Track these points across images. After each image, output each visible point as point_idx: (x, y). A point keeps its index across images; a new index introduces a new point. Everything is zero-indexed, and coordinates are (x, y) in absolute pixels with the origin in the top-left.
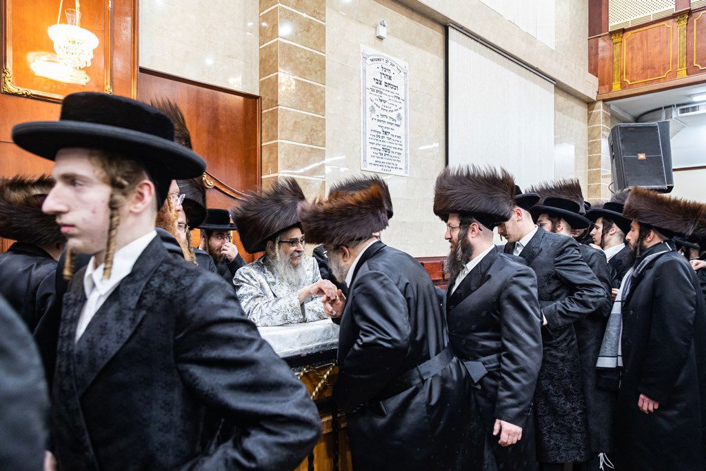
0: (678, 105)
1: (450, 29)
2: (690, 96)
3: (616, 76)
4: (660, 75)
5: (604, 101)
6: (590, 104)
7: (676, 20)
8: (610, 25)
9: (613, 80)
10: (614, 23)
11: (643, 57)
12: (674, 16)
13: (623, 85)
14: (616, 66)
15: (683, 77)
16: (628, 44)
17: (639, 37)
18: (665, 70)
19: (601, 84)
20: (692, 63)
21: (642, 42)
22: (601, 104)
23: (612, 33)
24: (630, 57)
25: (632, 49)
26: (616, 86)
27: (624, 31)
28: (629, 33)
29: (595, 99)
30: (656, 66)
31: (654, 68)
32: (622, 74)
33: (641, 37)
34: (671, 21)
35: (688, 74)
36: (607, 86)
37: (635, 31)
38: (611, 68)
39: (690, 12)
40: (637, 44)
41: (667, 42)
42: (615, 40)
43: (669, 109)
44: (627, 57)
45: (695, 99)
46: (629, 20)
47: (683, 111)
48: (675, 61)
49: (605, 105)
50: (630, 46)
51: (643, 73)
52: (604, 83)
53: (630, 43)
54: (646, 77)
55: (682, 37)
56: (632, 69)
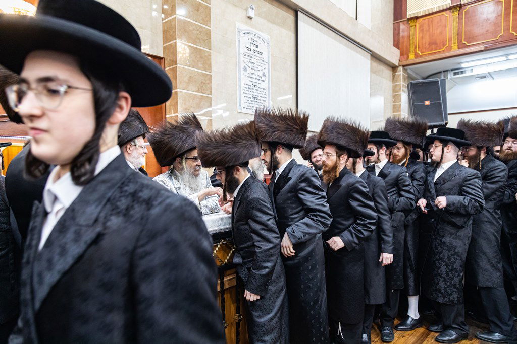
0: (452, 70)
1: (299, 13)
2: (459, 64)
3: (412, 49)
4: (441, 49)
5: (404, 66)
6: (394, 68)
7: (452, 11)
8: (408, 13)
9: (409, 52)
10: (410, 13)
11: (430, 36)
12: (450, 8)
13: (416, 56)
14: (411, 42)
15: (455, 51)
16: (420, 27)
17: (427, 23)
18: (444, 45)
19: (402, 54)
20: (462, 41)
21: (429, 26)
22: (401, 68)
23: (409, 19)
24: (421, 35)
25: (422, 30)
26: (412, 56)
27: (417, 18)
28: (421, 20)
29: (397, 64)
30: (438, 42)
31: (437, 44)
32: (415, 48)
33: (429, 23)
34: (448, 11)
35: (459, 48)
36: (406, 56)
37: (424, 18)
38: (408, 45)
39: (461, 6)
40: (426, 27)
41: (446, 26)
42: (411, 24)
43: (445, 73)
44: (419, 36)
45: (463, 66)
46: (421, 10)
47: (455, 74)
48: (450, 39)
49: (404, 69)
50: (421, 29)
51: (429, 47)
52: (404, 54)
53: (421, 26)
54: (431, 50)
55: (455, 23)
56: (422, 44)
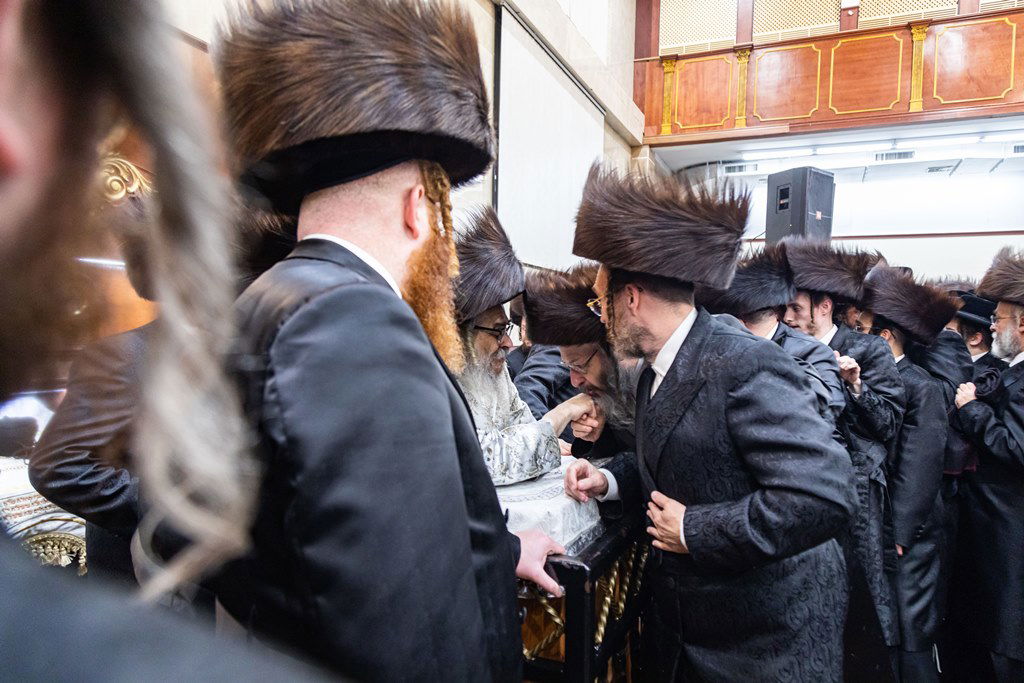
0: (724, 162)
1: (504, 10)
2: (740, 152)
3: (667, 116)
4: (717, 122)
5: (651, 146)
6: (634, 147)
7: (737, 55)
8: (661, 47)
9: (662, 120)
10: (665, 47)
11: (698, 96)
12: (734, 50)
13: (675, 130)
14: (666, 102)
15: (742, 129)
16: (681, 76)
17: (694, 70)
18: (722, 116)
19: (648, 123)
20: (752, 113)
21: (697, 77)
22: (646, 150)
23: (663, 59)
24: (683, 93)
25: (686, 82)
26: (666, 129)
27: (677, 58)
28: (683, 62)
29: (640, 139)
30: (713, 109)
31: (710, 112)
32: (673, 114)
33: (697, 71)
34: (731, 55)
35: (747, 125)
36: (655, 128)
37: (690, 60)
38: (661, 107)
39: (752, 48)
40: (691, 78)
41: (726, 82)
42: (666, 69)
43: (713, 166)
44: (680, 93)
45: (745, 157)
46: (683, 44)
47: (729, 170)
48: (733, 107)
49: (651, 151)
50: (683, 80)
51: (697, 116)
52: (653, 121)
53: (684, 75)
54: (701, 122)
55: (742, 78)
56: (685, 109)
